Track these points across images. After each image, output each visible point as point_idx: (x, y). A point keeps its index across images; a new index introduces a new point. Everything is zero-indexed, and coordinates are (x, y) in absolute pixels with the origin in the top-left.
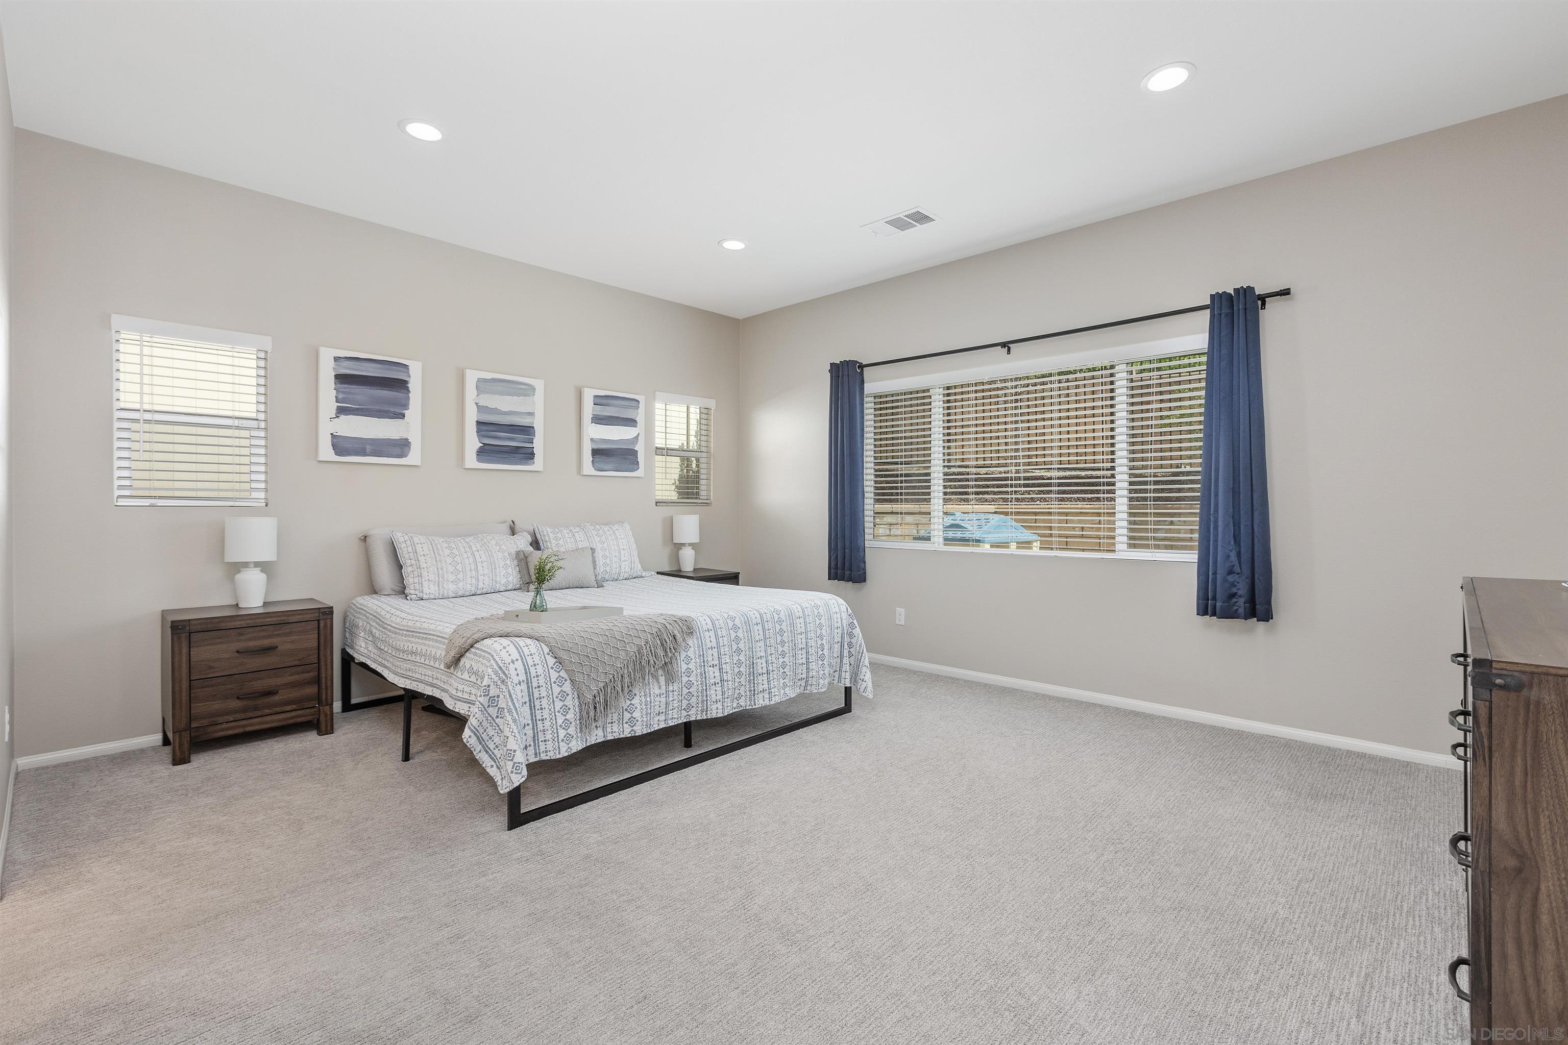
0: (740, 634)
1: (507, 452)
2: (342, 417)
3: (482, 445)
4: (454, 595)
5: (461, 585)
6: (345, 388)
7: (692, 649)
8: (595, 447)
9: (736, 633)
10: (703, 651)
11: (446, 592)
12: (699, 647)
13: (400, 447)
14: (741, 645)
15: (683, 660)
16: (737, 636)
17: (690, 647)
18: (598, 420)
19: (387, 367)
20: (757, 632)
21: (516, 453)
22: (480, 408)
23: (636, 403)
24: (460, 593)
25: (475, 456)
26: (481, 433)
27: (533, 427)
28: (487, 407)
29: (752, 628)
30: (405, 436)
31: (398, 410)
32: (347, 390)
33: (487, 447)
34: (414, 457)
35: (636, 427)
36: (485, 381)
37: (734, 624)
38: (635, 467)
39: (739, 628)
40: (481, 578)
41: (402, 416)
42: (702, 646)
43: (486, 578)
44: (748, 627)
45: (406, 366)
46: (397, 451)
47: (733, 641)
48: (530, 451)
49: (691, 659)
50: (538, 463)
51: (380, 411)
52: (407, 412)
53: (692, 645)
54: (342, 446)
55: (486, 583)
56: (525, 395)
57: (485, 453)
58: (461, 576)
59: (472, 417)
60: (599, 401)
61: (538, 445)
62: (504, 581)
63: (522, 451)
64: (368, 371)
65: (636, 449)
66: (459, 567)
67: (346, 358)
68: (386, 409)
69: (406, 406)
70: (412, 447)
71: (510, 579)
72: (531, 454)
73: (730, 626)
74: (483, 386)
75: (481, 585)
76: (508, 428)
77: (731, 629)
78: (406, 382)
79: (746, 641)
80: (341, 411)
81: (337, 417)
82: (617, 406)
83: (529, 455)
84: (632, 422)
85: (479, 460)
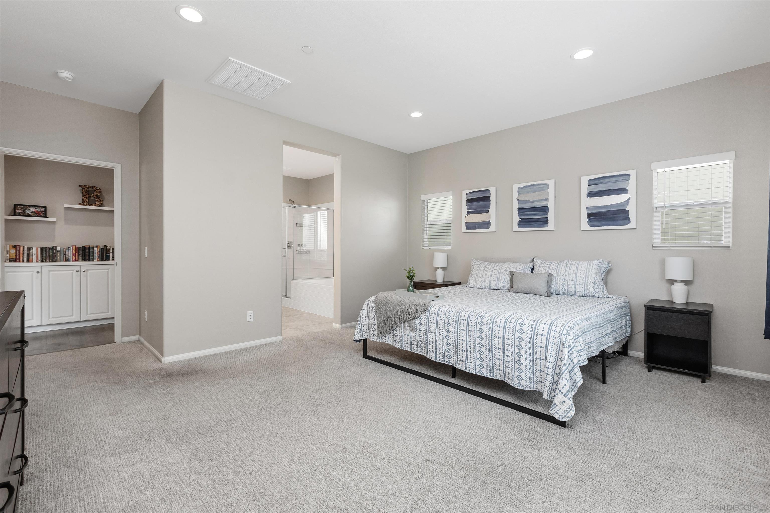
0: (451, 321)
1: (533, 222)
2: (469, 215)
3: (520, 219)
4: (481, 288)
5: (483, 283)
6: (469, 204)
7: (423, 320)
8: (590, 212)
9: (449, 320)
10: (428, 323)
11: (477, 285)
12: (427, 320)
13: (487, 224)
14: (450, 328)
15: (418, 324)
16: (448, 322)
17: (423, 318)
18: (591, 195)
19: (483, 192)
20: (463, 325)
21: (538, 222)
22: (520, 202)
23: (628, 176)
24: (483, 287)
25: (517, 225)
26: (520, 214)
27: (548, 206)
28: (523, 201)
29: (459, 321)
30: (488, 220)
31: (486, 209)
32: (470, 205)
33: (522, 220)
34: (492, 228)
35: (627, 193)
36: (522, 188)
37: (449, 315)
38: (627, 221)
39: (451, 318)
40: (492, 282)
41: (488, 211)
42: (429, 320)
43: (494, 282)
44: (457, 319)
45: (489, 190)
46: (486, 226)
47: (446, 324)
48: (546, 219)
49: (422, 325)
50: (551, 226)
51: (480, 211)
52: (489, 210)
53: (424, 318)
54: (470, 226)
55: (494, 284)
56: (543, 190)
57: (522, 223)
58: (483, 280)
59: (516, 206)
60: (591, 183)
61: (551, 216)
62: (502, 285)
63: (541, 220)
64: (476, 196)
65: (626, 209)
66: (484, 276)
67: (470, 193)
68: (482, 210)
69: (489, 207)
70: (491, 224)
71: (506, 284)
72: (546, 221)
73: (447, 315)
74: (520, 190)
75: (492, 285)
76: (534, 209)
77: (447, 317)
78: (489, 197)
79: (454, 327)
80: (468, 213)
81: (467, 216)
82: (607, 183)
83: (545, 222)
84: (624, 191)
85: (519, 227)
